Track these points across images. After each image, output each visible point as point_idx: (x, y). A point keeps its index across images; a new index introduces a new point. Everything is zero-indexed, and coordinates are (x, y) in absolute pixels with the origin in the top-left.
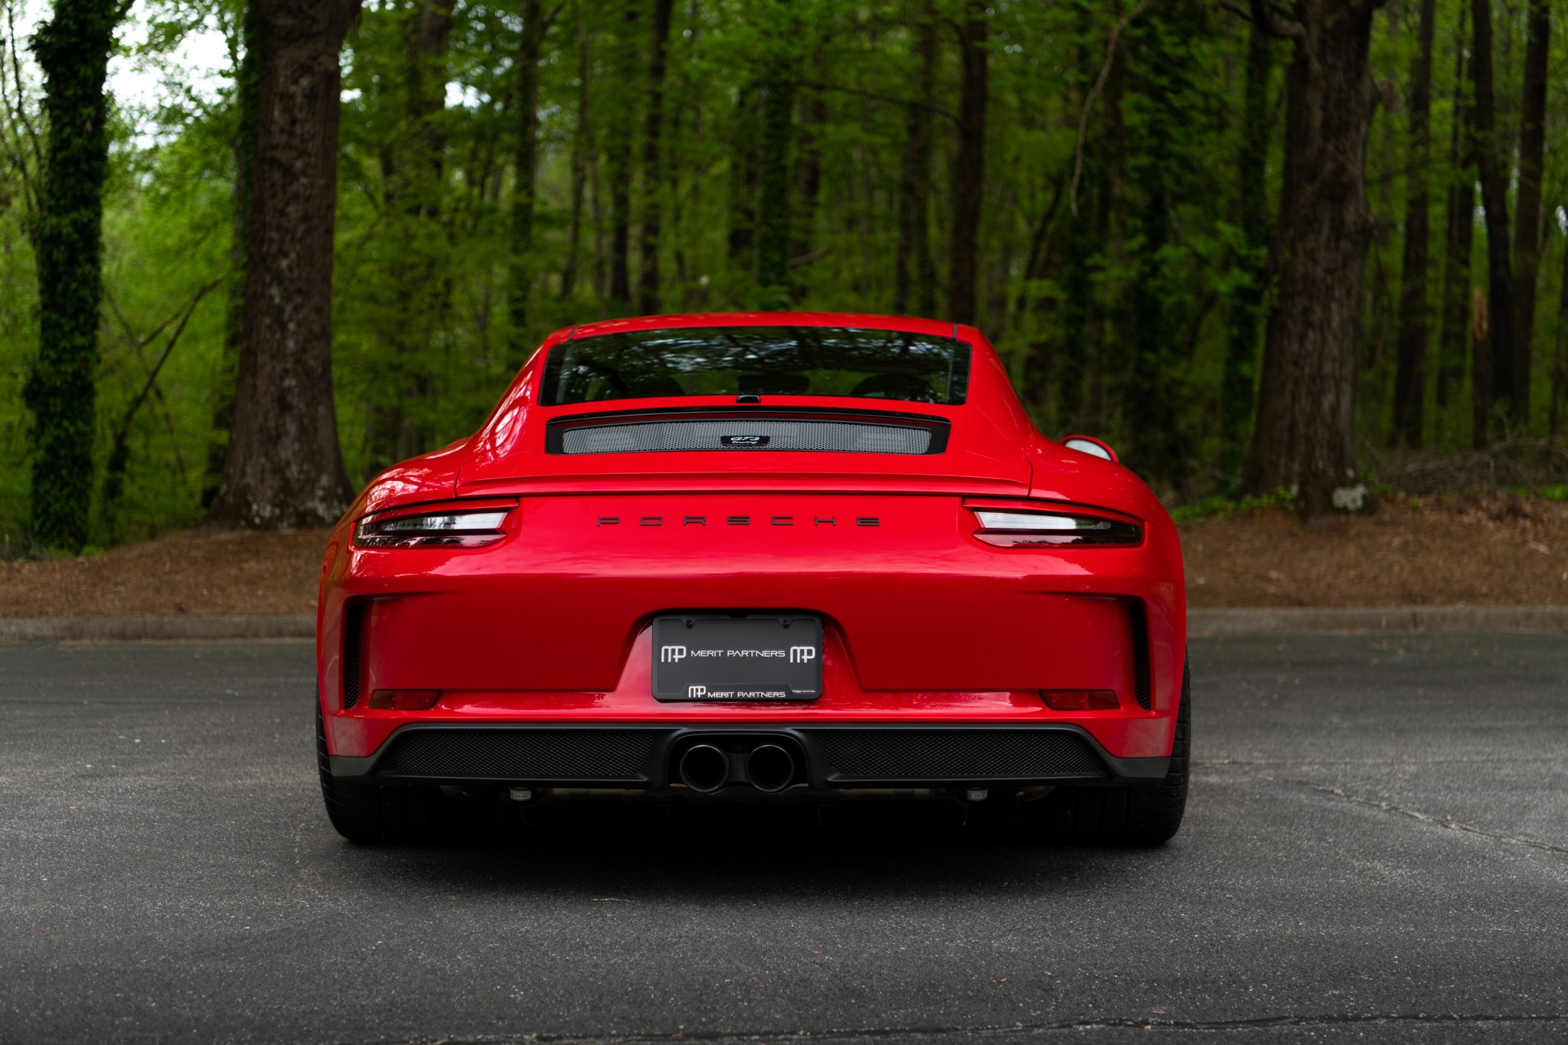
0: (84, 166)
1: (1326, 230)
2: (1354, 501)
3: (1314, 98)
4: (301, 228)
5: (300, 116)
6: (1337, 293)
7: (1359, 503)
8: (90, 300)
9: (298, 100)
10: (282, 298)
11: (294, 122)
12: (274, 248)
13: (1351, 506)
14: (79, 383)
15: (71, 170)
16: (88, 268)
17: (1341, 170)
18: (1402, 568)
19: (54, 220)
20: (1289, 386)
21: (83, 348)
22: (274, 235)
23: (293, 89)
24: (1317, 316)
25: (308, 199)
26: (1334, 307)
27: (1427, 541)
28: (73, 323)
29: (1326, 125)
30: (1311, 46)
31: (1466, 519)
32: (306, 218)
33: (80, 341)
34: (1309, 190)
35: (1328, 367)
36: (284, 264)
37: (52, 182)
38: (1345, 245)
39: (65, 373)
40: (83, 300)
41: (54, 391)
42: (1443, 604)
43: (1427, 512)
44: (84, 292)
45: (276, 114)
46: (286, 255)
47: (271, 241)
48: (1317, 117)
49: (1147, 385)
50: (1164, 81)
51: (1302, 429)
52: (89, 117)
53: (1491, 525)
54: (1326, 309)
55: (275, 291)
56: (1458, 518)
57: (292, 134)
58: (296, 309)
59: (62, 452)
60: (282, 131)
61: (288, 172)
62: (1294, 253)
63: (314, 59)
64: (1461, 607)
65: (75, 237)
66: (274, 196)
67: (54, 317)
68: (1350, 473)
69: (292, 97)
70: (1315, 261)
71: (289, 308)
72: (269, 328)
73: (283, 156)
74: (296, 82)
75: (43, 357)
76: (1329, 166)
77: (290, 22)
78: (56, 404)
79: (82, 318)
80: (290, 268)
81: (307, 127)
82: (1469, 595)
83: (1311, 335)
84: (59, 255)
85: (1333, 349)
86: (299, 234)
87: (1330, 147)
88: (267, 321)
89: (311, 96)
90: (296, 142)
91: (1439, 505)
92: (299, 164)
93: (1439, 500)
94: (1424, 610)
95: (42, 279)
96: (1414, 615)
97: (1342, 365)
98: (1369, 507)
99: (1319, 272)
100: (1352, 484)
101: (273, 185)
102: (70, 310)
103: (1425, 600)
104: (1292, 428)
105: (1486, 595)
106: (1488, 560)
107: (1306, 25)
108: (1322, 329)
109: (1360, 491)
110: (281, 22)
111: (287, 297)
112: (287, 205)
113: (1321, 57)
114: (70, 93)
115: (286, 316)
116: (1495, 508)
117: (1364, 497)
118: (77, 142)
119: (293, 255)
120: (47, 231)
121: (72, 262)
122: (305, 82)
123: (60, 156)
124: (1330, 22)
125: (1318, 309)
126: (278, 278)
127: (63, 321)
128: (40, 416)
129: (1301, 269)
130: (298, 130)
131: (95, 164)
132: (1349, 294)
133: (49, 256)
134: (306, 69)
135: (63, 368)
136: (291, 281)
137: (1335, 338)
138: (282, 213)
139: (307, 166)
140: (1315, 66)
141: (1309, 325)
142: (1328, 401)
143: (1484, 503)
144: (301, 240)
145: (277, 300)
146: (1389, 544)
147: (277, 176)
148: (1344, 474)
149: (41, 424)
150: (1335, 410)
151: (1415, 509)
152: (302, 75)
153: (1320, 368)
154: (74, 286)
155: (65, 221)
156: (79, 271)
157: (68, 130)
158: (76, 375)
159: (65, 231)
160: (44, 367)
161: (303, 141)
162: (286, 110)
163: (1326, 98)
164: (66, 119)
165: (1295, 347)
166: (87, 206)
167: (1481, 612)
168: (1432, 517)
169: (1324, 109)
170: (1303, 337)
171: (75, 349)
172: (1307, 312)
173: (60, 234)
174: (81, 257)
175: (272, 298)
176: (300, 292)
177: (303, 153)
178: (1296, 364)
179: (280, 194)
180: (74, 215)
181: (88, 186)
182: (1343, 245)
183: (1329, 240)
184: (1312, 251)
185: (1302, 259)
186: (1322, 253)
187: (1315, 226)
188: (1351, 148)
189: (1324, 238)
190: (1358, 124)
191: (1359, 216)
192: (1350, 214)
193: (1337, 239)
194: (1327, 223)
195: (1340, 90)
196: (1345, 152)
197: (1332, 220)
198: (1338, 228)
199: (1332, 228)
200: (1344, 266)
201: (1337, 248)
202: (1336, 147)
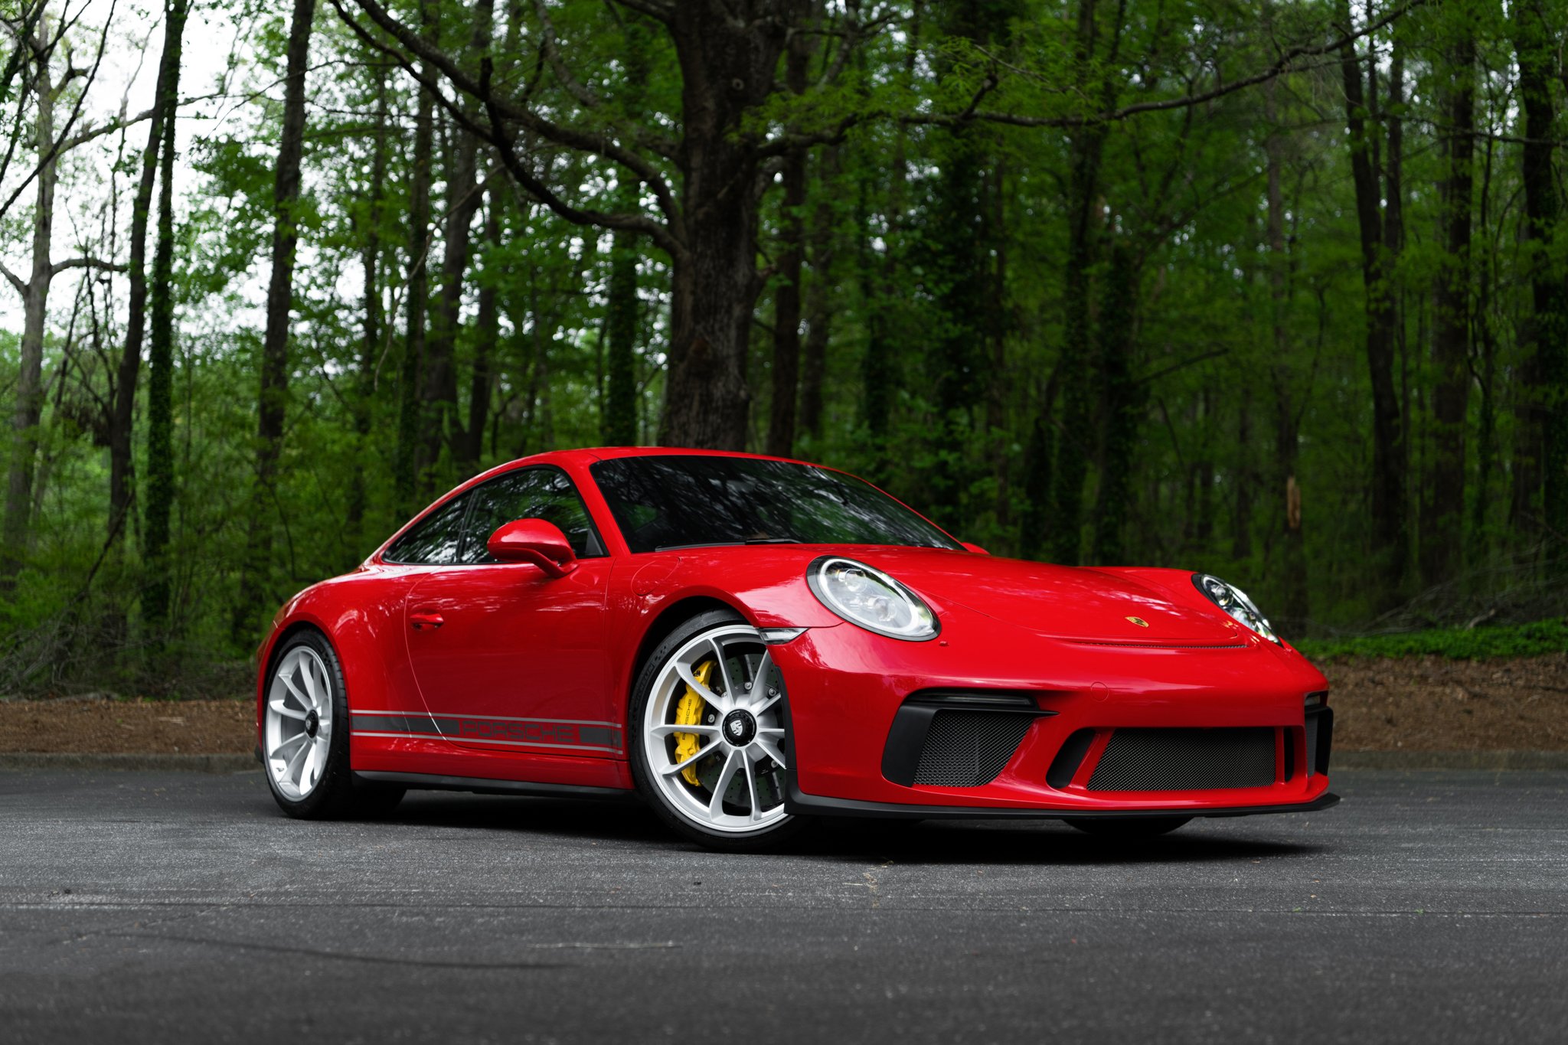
1: (696, 405)
29: (696, 308)
38: (713, 418)
48: (688, 301)
62: (672, 428)
70: (686, 434)
76: (694, 346)
124: (701, 214)
129: (675, 441)
140: (686, 255)
163: (695, 284)
169: (693, 293)
182: (712, 418)
183: (698, 414)
184: (684, 424)
185: (676, 432)
186: (693, 426)
187: (686, 401)
188: (721, 329)
189: (694, 413)
190: (730, 306)
191: (729, 392)
192: (718, 391)
193: (706, 413)
194: (697, 398)
195: (709, 276)
196: (713, 332)
197: (701, 395)
198: (707, 402)
199: (702, 403)
200: (714, 439)
201: (705, 421)
202: (704, 328)
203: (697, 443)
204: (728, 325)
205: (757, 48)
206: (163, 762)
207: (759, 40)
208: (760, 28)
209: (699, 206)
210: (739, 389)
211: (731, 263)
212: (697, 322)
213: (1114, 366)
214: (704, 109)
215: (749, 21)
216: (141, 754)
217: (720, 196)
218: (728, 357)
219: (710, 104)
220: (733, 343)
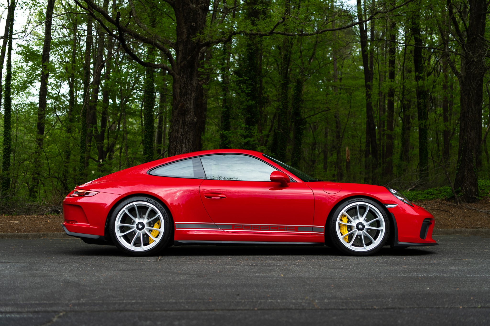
1: (181, 123)
3: (177, 86)
6: (184, 141)
17: (183, 106)
29: (181, 93)
34: (176, 112)
38: (186, 127)
48: (178, 91)
54: (181, 146)
70: (178, 132)
76: (180, 105)
99: (179, 135)
108: (179, 151)
124: (182, 64)
125: (178, 146)
129: (174, 134)
132: (188, 142)
140: (177, 77)
141: (176, 151)
163: (181, 86)
169: (180, 89)
172: (176, 146)
183: (181, 126)
184: (177, 129)
185: (175, 132)
186: (180, 130)
187: (178, 122)
188: (188, 100)
190: (191, 93)
191: (191, 119)
192: (188, 119)
193: (184, 126)
194: (181, 121)
195: (185, 83)
196: (186, 101)
197: (182, 120)
198: (184, 123)
199: (182, 123)
200: (186, 134)
201: (184, 128)
202: (183, 100)
203: (181, 135)
204: (191, 99)
205: (199, 13)
206: (12, 236)
207: (200, 11)
208: (200, 7)
209: (181, 62)
210: (194, 118)
211: (192, 79)
212: (181, 98)
213: (297, 113)
214: (183, 32)
215: (197, 5)
216: (5, 233)
217: (188, 59)
218: (191, 108)
219: (185, 30)
220: (192, 104)
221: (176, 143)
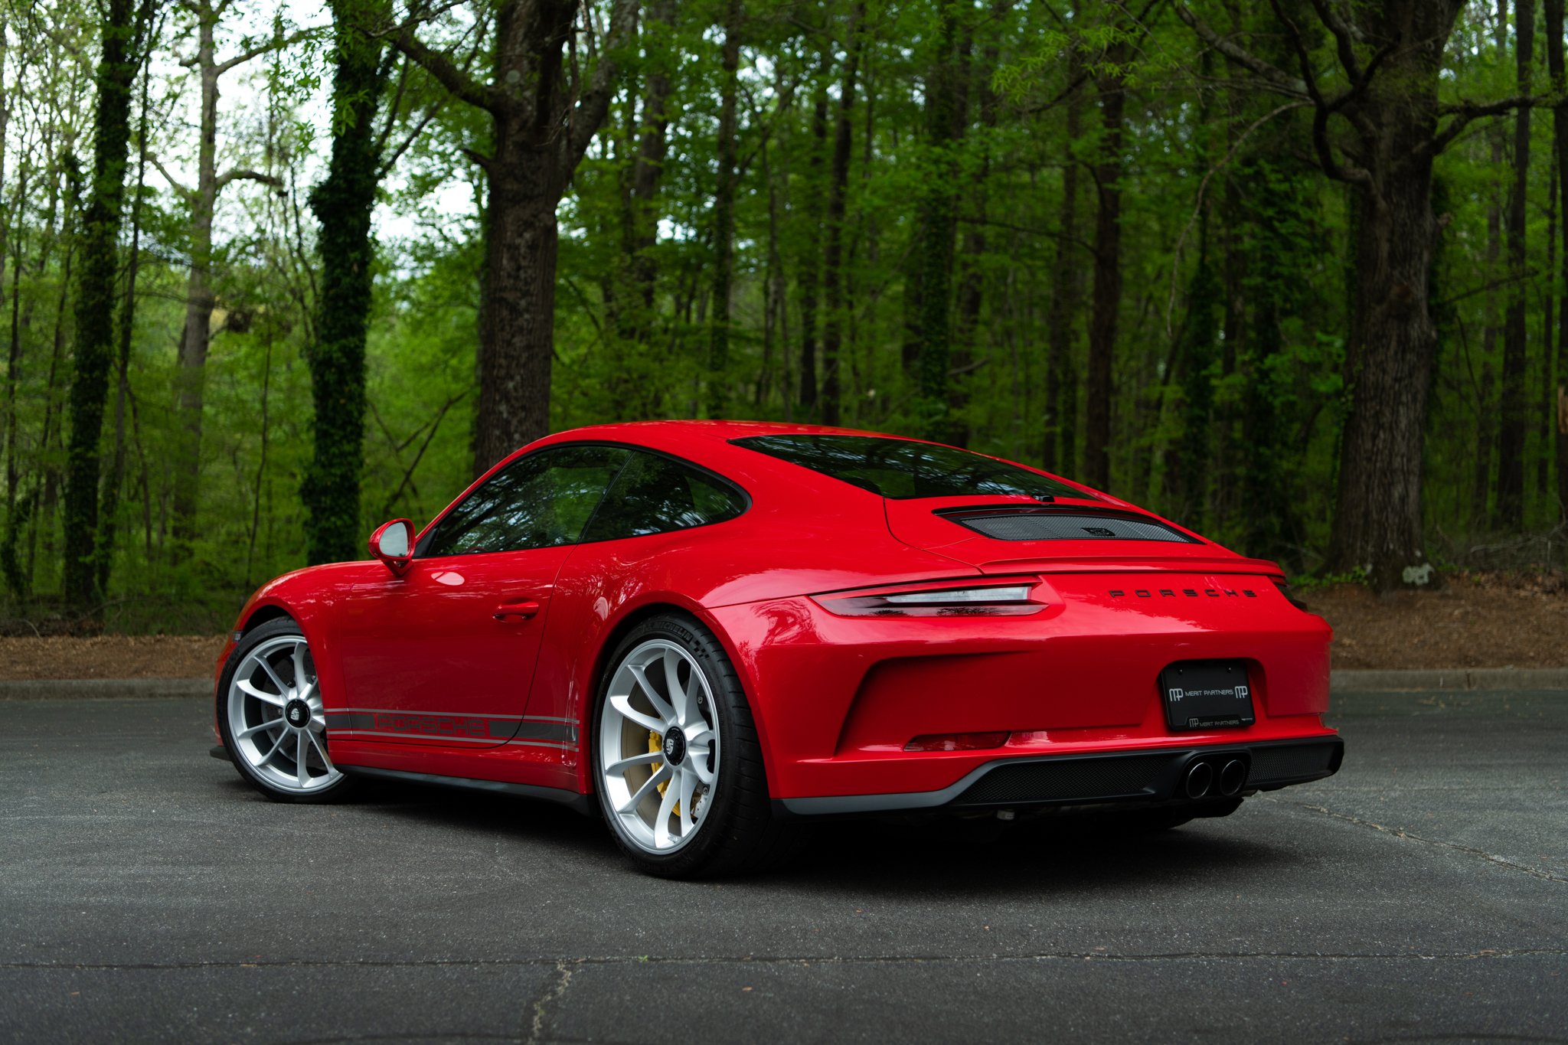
0: (351, 301)
1: (1394, 344)
2: (1421, 577)
3: (1381, 232)
4: (525, 355)
5: (523, 263)
6: (1404, 399)
7: (1426, 580)
8: (356, 414)
9: (523, 250)
10: (509, 413)
11: (519, 268)
12: (503, 372)
13: (1419, 582)
14: (346, 484)
15: (341, 304)
16: (354, 386)
17: (1406, 293)
18: (1460, 634)
19: (325, 346)
20: (1364, 478)
21: (350, 454)
22: (503, 361)
23: (518, 241)
24: (1387, 417)
25: (530, 332)
26: (1402, 410)
27: (1484, 612)
28: (341, 433)
29: (1392, 255)
30: (1378, 187)
31: (1523, 593)
32: (528, 347)
33: (348, 448)
34: (1378, 310)
35: (1397, 462)
36: (511, 385)
37: (325, 314)
38: (1411, 357)
39: (335, 475)
40: (349, 413)
41: (325, 491)
42: (1494, 666)
43: (1487, 587)
44: (351, 407)
45: (505, 262)
46: (512, 378)
47: (500, 366)
48: (1385, 248)
49: (1262, 477)
50: (1270, 212)
51: (1375, 516)
52: (356, 260)
53: (1544, 598)
54: (1395, 412)
55: (503, 408)
56: (1516, 592)
57: (517, 278)
58: (520, 422)
59: (332, 541)
60: (509, 276)
61: (514, 310)
62: (1367, 365)
63: (535, 216)
64: (1510, 669)
65: (344, 360)
66: (503, 329)
67: (325, 427)
68: (1418, 554)
69: (517, 248)
70: (1384, 371)
71: (514, 422)
72: (498, 438)
73: (510, 296)
74: (521, 235)
75: (317, 461)
76: (1395, 290)
77: (516, 187)
78: (326, 501)
79: (349, 428)
80: (515, 389)
81: (530, 272)
82: (1518, 659)
83: (1382, 435)
84: (331, 376)
85: (1401, 447)
86: (523, 360)
87: (1396, 273)
88: (497, 432)
89: (533, 247)
90: (521, 284)
91: (1499, 581)
92: (523, 303)
93: (1498, 577)
94: (1478, 671)
95: (316, 396)
96: (1468, 675)
97: (1409, 460)
98: (1435, 582)
99: (1388, 380)
100: (1420, 563)
101: (502, 320)
102: (339, 422)
103: (1479, 663)
104: (1366, 515)
105: (1533, 658)
106: (1538, 629)
107: (1372, 171)
108: (1391, 428)
109: (1427, 568)
110: (509, 187)
111: (513, 414)
112: (513, 336)
113: (1387, 196)
114: (340, 240)
115: (512, 429)
116: (1549, 582)
117: (1430, 574)
118: (346, 281)
119: (518, 378)
120: (321, 356)
121: (341, 382)
122: (527, 236)
123: (332, 292)
124: (1393, 167)
125: (1387, 412)
126: (506, 397)
127: (333, 431)
128: (314, 510)
129: (1372, 378)
130: (522, 275)
131: (360, 299)
132: (1415, 400)
133: (322, 376)
134: (529, 225)
135: (333, 471)
136: (516, 399)
137: (1403, 438)
138: (509, 343)
139: (529, 304)
140: (1382, 205)
141: (1381, 426)
142: (1397, 492)
143: (1540, 579)
144: (524, 365)
145: (505, 415)
146: (1451, 614)
147: (505, 313)
148: (1413, 554)
149: (316, 519)
150: (1403, 499)
151: (1478, 584)
152: (525, 230)
153: (1390, 463)
154: (342, 401)
155: (335, 347)
156: (347, 389)
157: (338, 271)
158: (344, 477)
159: (335, 356)
160: (317, 471)
161: (526, 283)
162: (512, 258)
163: (1392, 232)
164: (337, 261)
165: (1369, 445)
166: (353, 335)
167: (1527, 673)
168: (1491, 591)
169: (1390, 241)
170: (1375, 437)
171: (343, 455)
172: (1377, 415)
173: (331, 358)
174: (348, 378)
175: (501, 413)
176: (523, 408)
177: (526, 294)
178: (1369, 460)
179: (507, 328)
180: (343, 341)
181: (356, 317)
182: (1409, 356)
183: (1396, 353)
184: (1382, 362)
185: (1373, 369)
186: (1391, 364)
187: (1384, 341)
188: (1415, 274)
189: (1392, 352)
190: (1421, 254)
191: (1422, 333)
192: (1414, 331)
193: (1404, 352)
194: (1395, 338)
195: (1405, 225)
196: (1408, 277)
197: (1399, 336)
198: (1404, 343)
199: (1399, 342)
200: (1411, 375)
201: (1403, 359)
202: (1401, 274)
203: (1396, 380)
204: (1420, 270)
205: (1442, 12)
209: (1394, 159)
210: (1431, 330)
211: (1421, 212)
212: (1394, 268)
217: (1415, 150)
218: (1420, 299)
220: (1423, 287)
221: (1381, 404)
